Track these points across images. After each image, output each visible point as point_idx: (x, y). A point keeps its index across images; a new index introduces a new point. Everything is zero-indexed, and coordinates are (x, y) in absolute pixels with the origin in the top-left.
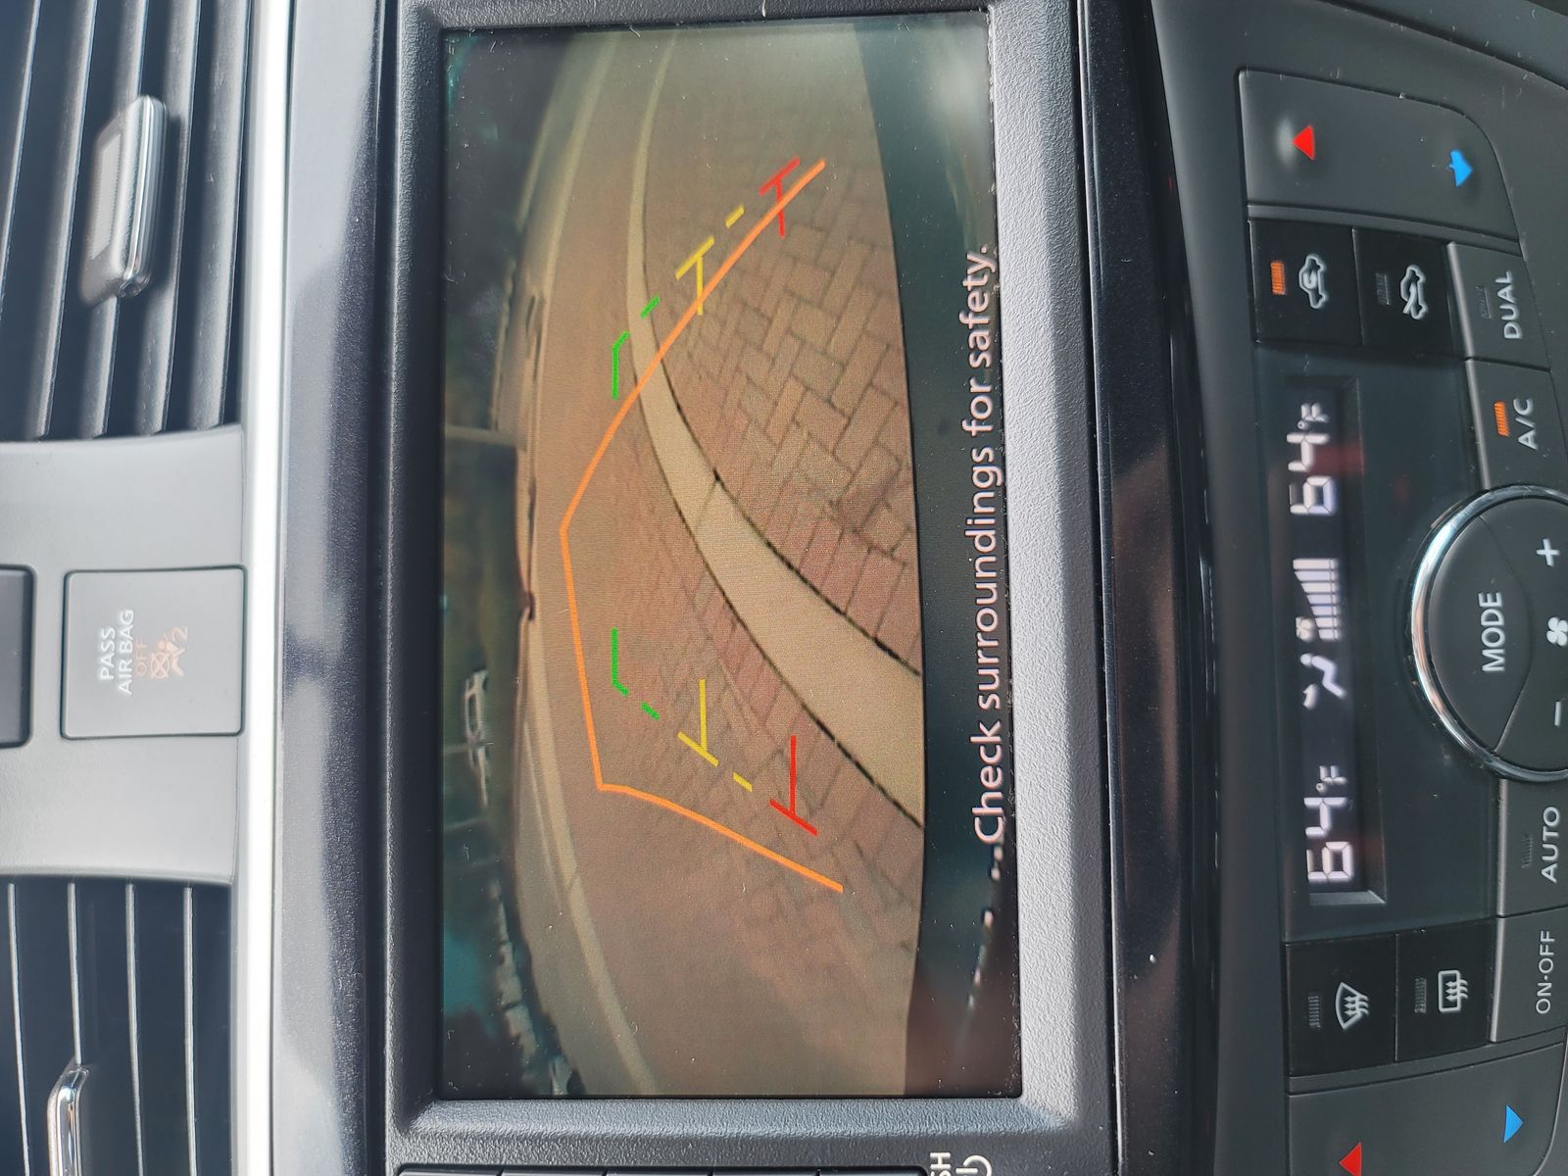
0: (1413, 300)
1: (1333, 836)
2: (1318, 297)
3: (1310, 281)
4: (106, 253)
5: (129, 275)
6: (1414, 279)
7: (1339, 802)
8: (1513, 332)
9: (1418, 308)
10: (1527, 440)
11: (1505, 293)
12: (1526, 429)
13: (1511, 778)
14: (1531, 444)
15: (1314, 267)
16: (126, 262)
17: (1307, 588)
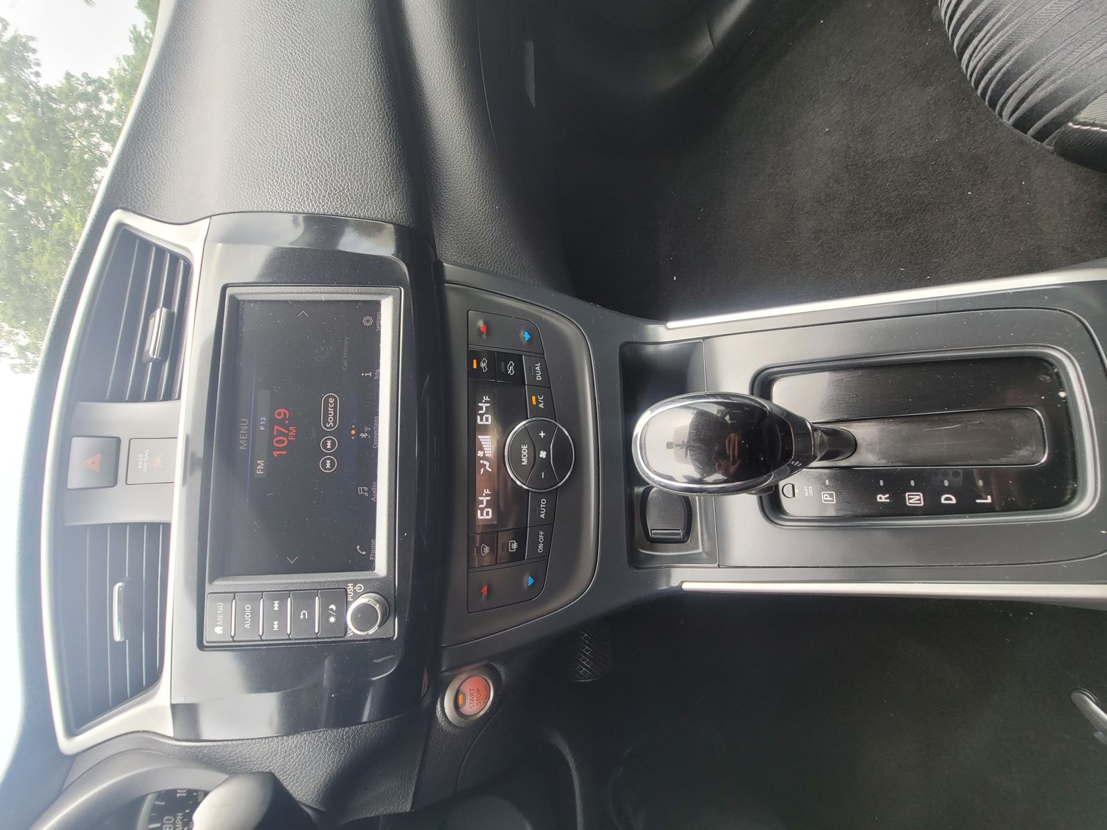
0: (511, 370)
1: (486, 507)
2: (485, 369)
3: (483, 365)
4: (148, 350)
5: (155, 357)
6: (511, 364)
7: (489, 498)
8: (539, 378)
9: (511, 371)
10: (541, 406)
11: (538, 368)
12: (541, 403)
13: (531, 492)
14: (542, 407)
15: (484, 361)
16: (154, 354)
17: (483, 443)
